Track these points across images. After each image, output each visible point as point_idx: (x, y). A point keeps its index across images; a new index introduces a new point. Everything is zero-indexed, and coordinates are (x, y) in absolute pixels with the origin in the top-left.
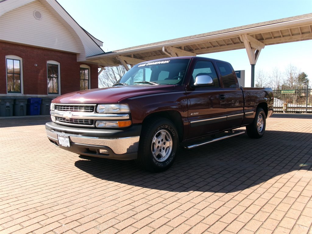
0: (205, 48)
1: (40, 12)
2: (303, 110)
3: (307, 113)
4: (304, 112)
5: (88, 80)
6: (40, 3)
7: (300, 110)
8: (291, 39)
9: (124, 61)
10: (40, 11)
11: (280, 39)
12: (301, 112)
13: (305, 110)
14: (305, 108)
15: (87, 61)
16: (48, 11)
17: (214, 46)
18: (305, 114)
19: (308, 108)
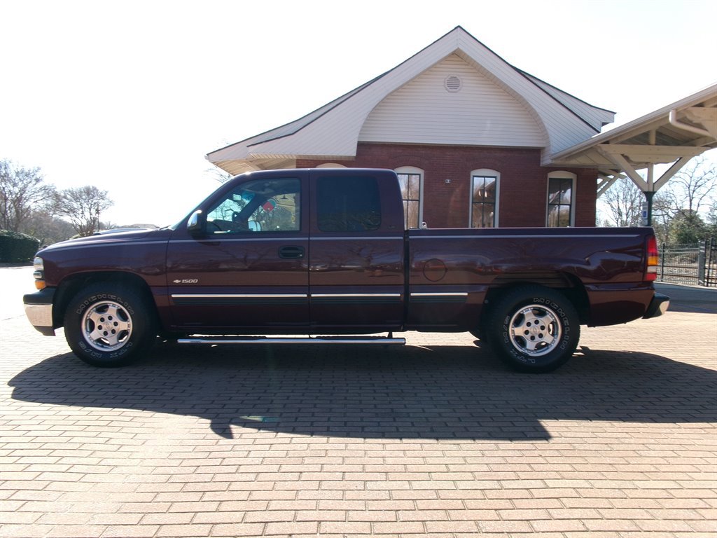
1: (458, 77)
5: (570, 205)
6: (459, 59)
9: (622, 155)
10: (458, 74)
15: (554, 162)
16: (474, 71)
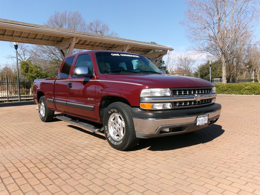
2: (5, 100)
3: (9, 102)
4: (6, 101)
7: (3, 100)
8: (13, 39)
12: (4, 101)
13: (7, 99)
14: (7, 97)
18: (7, 102)
19: (9, 97)
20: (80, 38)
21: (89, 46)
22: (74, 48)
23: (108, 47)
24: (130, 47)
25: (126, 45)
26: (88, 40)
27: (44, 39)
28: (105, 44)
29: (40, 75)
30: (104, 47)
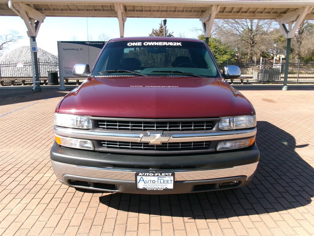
0: (58, 10)
11: (142, 13)
17: (70, 10)
20: (221, 6)
21: (247, 14)
22: (216, 18)
23: (279, 13)
24: (310, 9)
25: (304, 8)
26: (234, 6)
27: (185, 11)
28: (273, 9)
29: (219, 51)
30: (272, 13)
